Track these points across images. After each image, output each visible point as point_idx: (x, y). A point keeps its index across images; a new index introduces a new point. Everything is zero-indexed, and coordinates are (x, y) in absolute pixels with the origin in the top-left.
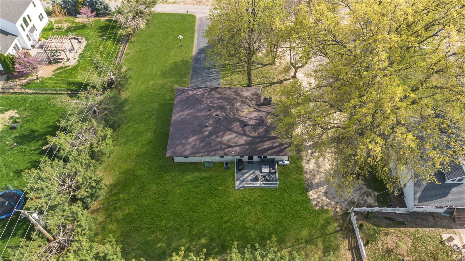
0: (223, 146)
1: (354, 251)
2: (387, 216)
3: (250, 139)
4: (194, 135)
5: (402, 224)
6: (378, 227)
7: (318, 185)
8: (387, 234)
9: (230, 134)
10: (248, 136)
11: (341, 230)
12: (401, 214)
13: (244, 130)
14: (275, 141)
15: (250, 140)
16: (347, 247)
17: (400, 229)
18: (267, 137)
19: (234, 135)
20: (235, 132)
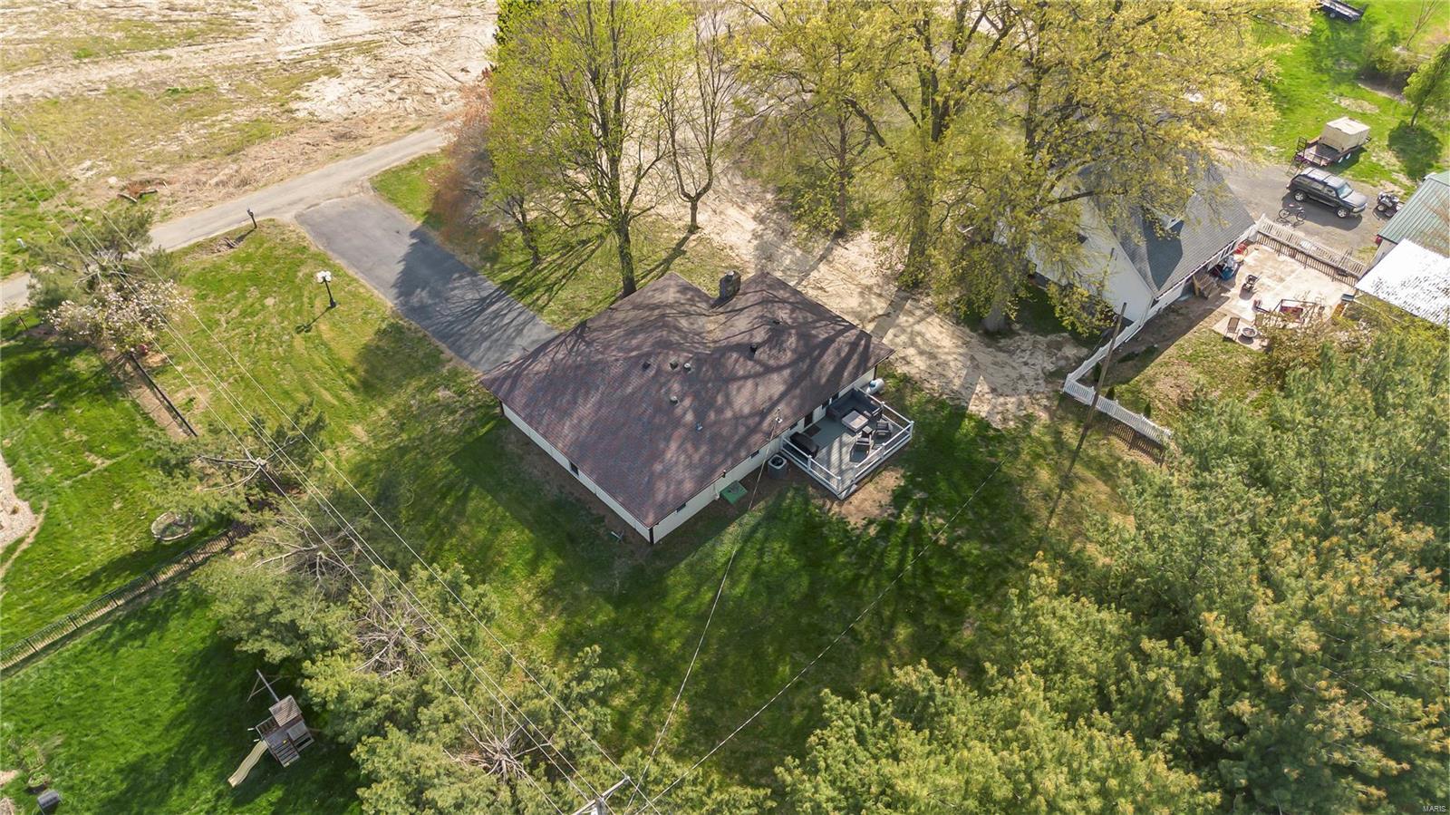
0: (751, 422)
1: (1141, 444)
2: (1119, 357)
3: (786, 372)
4: (668, 440)
5: (1151, 354)
6: (1127, 382)
7: (969, 386)
8: (1151, 383)
9: (739, 389)
10: (779, 369)
11: (1086, 429)
12: (1134, 339)
13: (758, 362)
14: (835, 345)
15: (792, 374)
16: (1126, 448)
17: (1157, 361)
18: (814, 348)
19: (750, 383)
20: (746, 378)
